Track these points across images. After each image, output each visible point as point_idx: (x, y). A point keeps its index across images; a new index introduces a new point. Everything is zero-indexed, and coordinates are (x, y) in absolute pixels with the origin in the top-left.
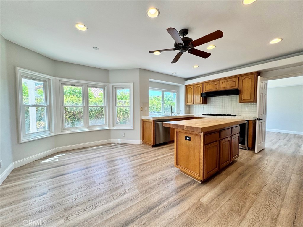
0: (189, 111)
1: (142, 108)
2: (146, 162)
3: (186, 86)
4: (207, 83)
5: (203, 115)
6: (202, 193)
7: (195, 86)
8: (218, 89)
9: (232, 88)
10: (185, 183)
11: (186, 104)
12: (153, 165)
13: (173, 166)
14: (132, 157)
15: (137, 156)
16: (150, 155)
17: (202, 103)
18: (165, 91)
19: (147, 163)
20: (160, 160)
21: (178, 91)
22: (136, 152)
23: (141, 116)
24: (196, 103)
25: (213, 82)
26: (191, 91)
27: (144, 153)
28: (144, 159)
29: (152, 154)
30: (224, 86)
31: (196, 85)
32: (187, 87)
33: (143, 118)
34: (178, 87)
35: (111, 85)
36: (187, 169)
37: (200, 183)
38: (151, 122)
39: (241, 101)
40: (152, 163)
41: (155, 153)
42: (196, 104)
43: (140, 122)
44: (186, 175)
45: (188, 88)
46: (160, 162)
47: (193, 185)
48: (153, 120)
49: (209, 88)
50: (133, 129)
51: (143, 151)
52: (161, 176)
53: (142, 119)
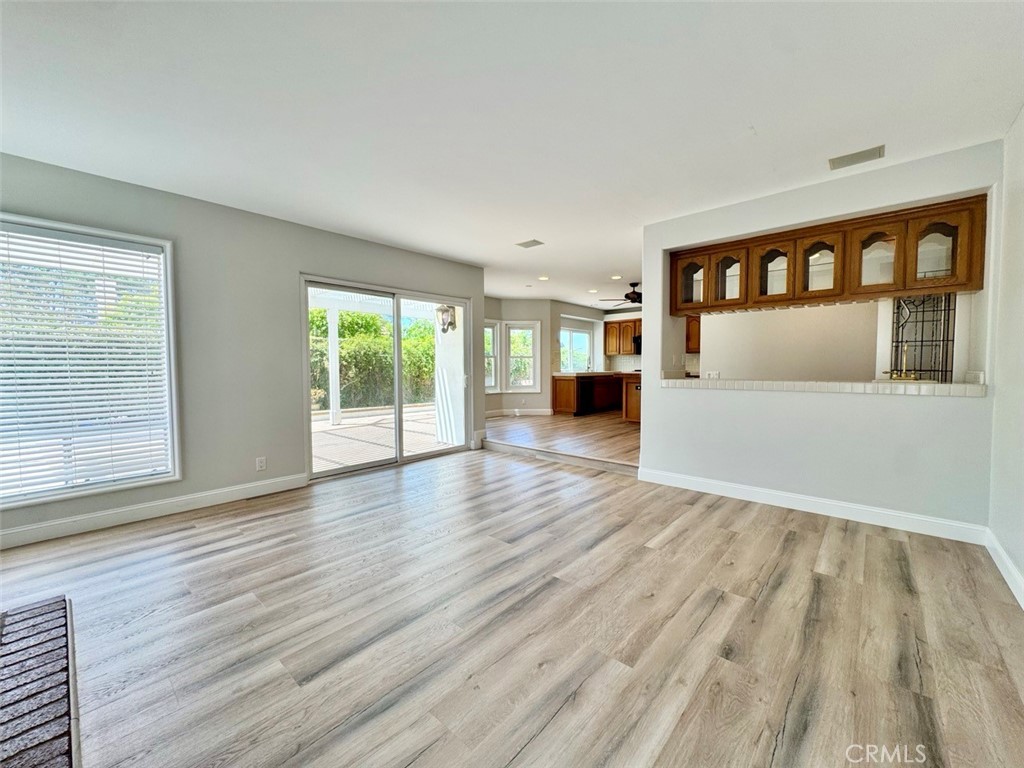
0: (610, 366)
1: (552, 361)
3: (606, 324)
5: (635, 371)
7: (621, 324)
11: (605, 353)
17: (633, 352)
21: (591, 332)
23: (552, 372)
24: (624, 353)
26: (614, 332)
33: (555, 373)
34: (593, 323)
35: (504, 323)
38: (572, 380)
45: (609, 326)
48: (577, 377)
50: (540, 391)
53: (553, 376)
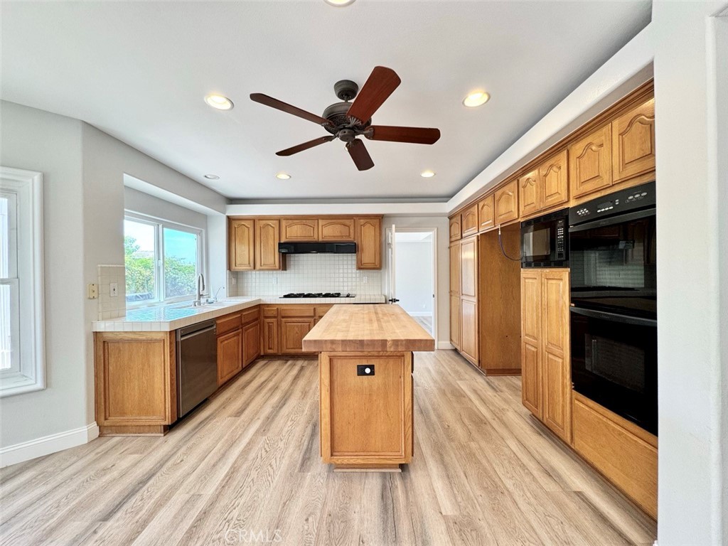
0: (237, 287)
1: (95, 288)
2: (201, 505)
3: (230, 219)
4: (290, 221)
5: (285, 296)
6: (428, 494)
7: (257, 222)
8: (316, 237)
9: (345, 239)
10: (380, 495)
11: (229, 268)
12: (242, 501)
13: (302, 465)
14: (109, 523)
15: (133, 500)
16: (185, 467)
17: (277, 267)
18: (166, 225)
19: (212, 504)
20: (244, 467)
21: (204, 231)
22: (105, 489)
23: (88, 321)
24: (262, 268)
25: (304, 221)
26: (245, 233)
27: (153, 475)
28: (179, 498)
29: (192, 460)
30: (328, 233)
31: (259, 220)
32: (233, 222)
33: (103, 326)
34: (205, 217)
36: (365, 454)
37: (400, 471)
38: (158, 341)
39: (360, 267)
40: (229, 491)
41: (198, 451)
42: (260, 270)
43: (87, 350)
44: (357, 470)
45: (235, 224)
46: (254, 474)
47: (397, 487)
48: (170, 332)
49: (295, 233)
50: (39, 385)
51: (135, 465)
52: (307, 520)
53: (96, 333)
